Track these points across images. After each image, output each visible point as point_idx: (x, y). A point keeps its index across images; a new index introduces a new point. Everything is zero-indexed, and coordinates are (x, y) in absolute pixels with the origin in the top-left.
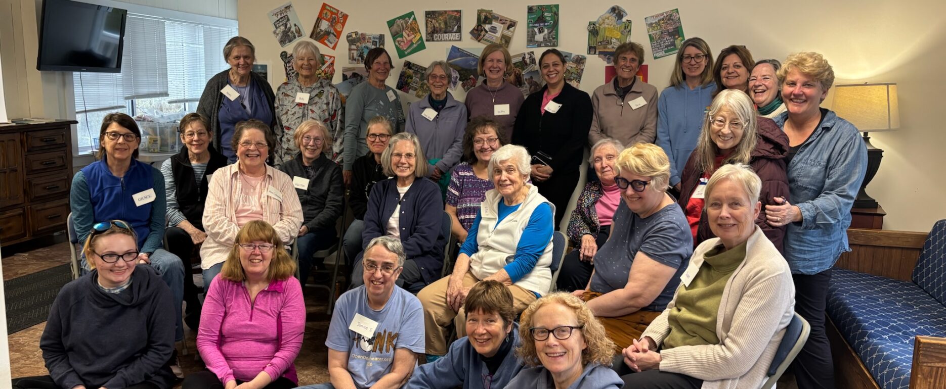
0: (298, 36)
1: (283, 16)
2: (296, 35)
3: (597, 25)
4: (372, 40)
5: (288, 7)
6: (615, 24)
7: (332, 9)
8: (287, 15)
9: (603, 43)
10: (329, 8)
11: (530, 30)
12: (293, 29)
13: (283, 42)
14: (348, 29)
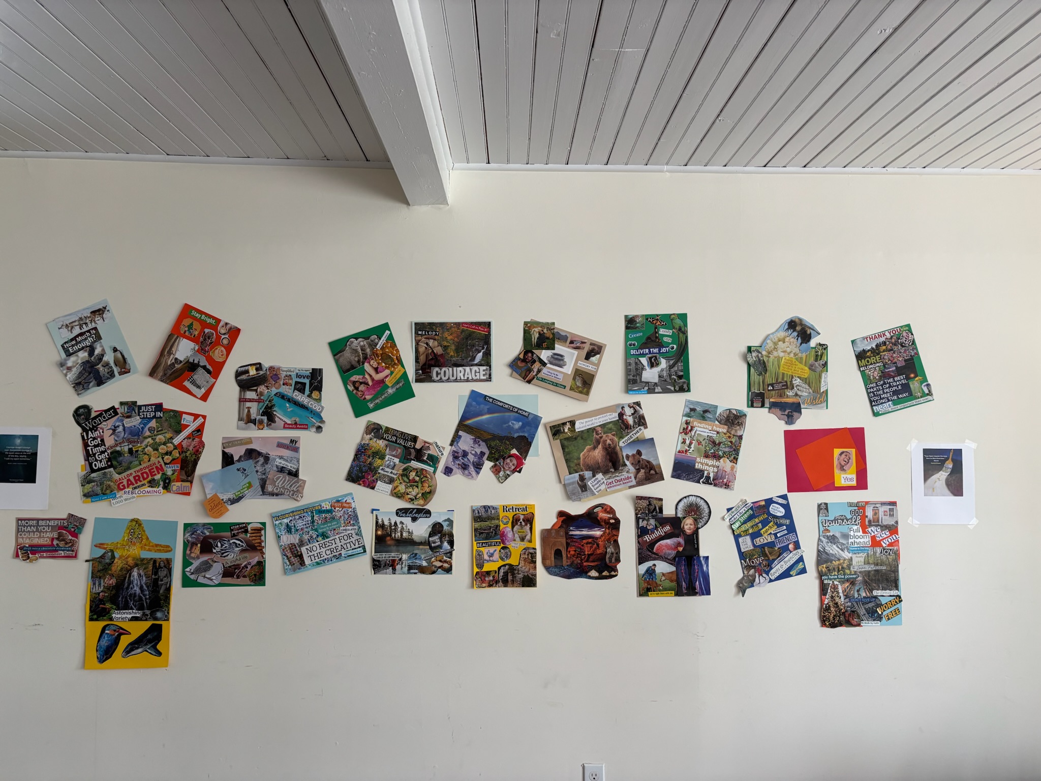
0: (121, 373)
1: (85, 329)
2: (116, 370)
3: (764, 353)
4: (295, 379)
5: (99, 312)
6: (796, 350)
7: (203, 317)
8: (95, 329)
9: (776, 387)
10: (198, 315)
11: (632, 361)
12: (109, 357)
13: (80, 385)
14: (239, 357)
